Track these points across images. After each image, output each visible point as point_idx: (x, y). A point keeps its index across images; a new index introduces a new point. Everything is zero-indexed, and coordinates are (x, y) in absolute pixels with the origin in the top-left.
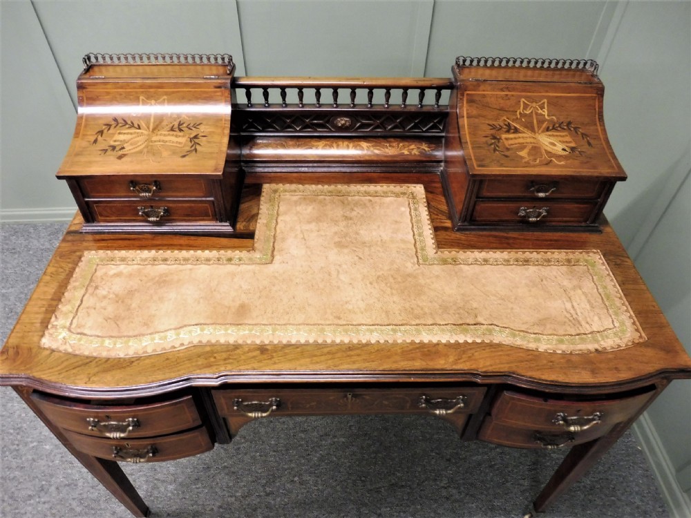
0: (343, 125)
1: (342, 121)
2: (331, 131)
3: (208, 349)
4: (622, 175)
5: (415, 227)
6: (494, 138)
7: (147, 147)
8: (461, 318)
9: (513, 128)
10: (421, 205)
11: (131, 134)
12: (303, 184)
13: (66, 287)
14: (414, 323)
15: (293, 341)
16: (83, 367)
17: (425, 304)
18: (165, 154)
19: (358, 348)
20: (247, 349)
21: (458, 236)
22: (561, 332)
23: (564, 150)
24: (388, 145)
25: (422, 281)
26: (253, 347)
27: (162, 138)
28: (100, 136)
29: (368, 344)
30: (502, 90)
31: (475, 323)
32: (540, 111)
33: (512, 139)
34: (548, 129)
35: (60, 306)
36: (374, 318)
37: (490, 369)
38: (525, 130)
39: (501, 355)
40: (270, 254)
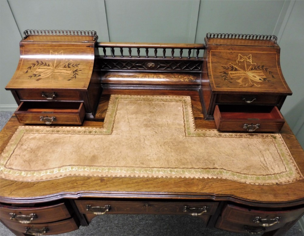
0: (151, 66)
1: (150, 65)
2: (146, 70)
3: (74, 178)
4: (290, 93)
5: (185, 117)
6: (225, 73)
7: (52, 75)
8: (206, 165)
9: (234, 68)
10: (188, 106)
11: (45, 69)
12: (131, 95)
13: (7, 144)
14: (181, 167)
15: (118, 176)
16: (8, 186)
17: (188, 157)
18: (60, 79)
19: (151, 180)
20: (94, 179)
21: (206, 122)
22: (258, 174)
23: (260, 79)
24: (173, 76)
25: (187, 145)
26: (97, 178)
27: (60, 71)
28: (29, 70)
29: (157, 178)
30: (229, 49)
31: (213, 167)
32: (248, 60)
33: (234, 74)
34: (252, 69)
35: (2, 154)
36: (161, 164)
37: (220, 193)
38: (240, 69)
39: (226, 185)
40: (110, 130)
